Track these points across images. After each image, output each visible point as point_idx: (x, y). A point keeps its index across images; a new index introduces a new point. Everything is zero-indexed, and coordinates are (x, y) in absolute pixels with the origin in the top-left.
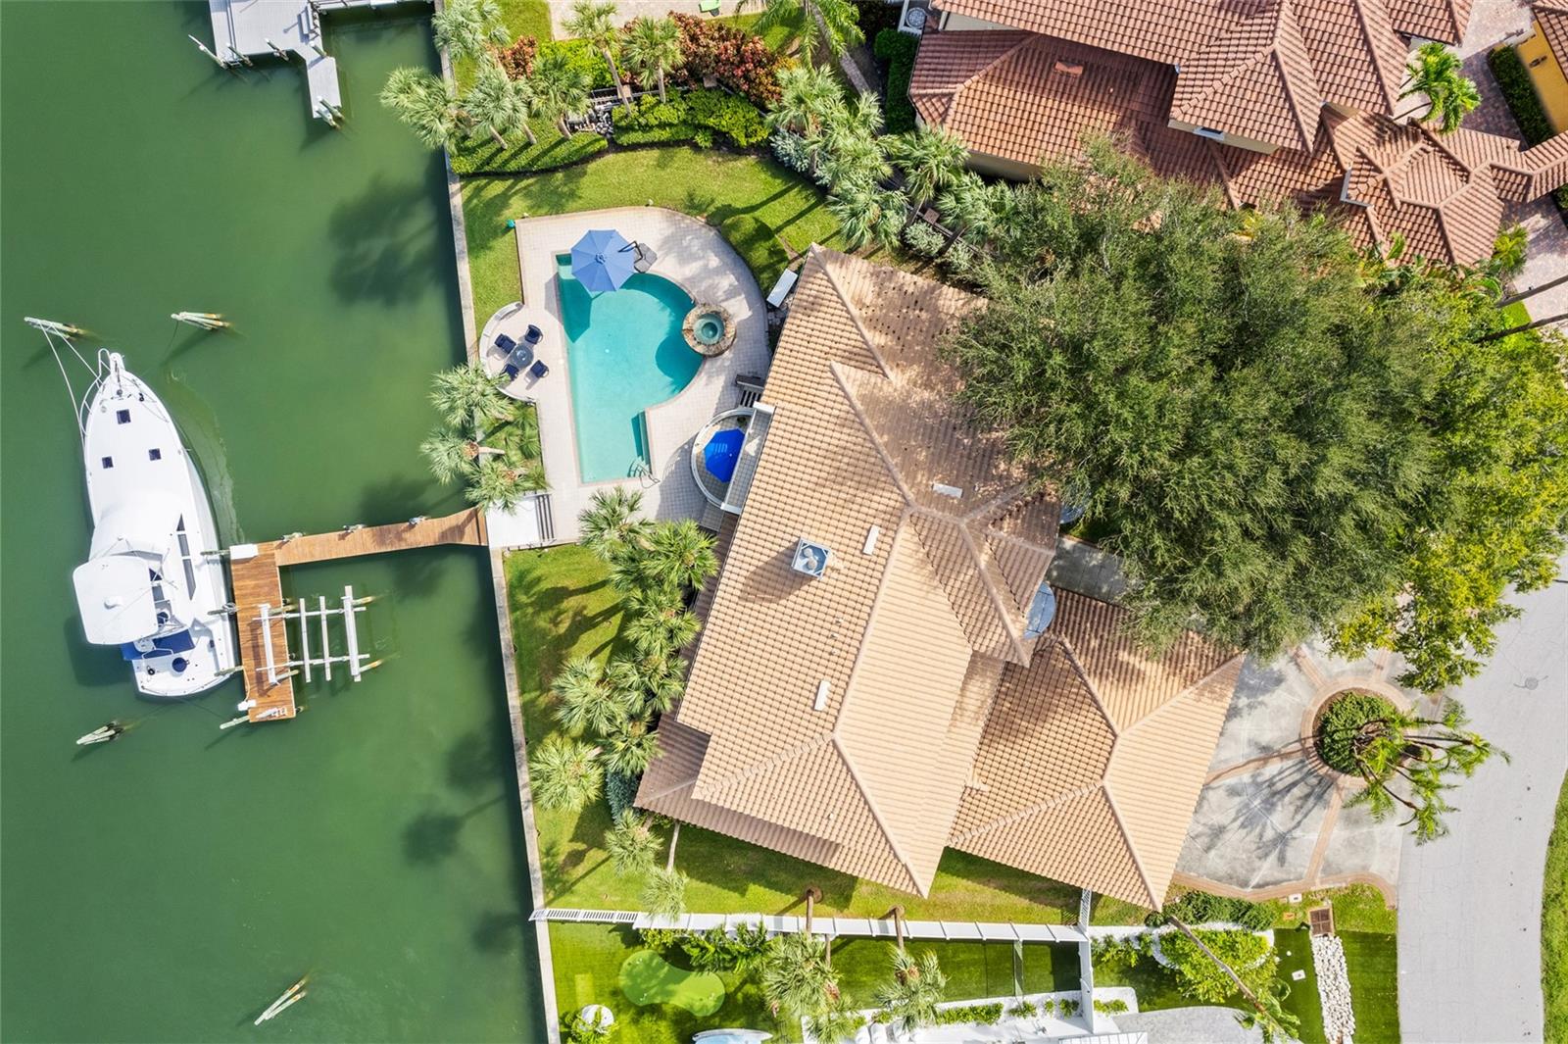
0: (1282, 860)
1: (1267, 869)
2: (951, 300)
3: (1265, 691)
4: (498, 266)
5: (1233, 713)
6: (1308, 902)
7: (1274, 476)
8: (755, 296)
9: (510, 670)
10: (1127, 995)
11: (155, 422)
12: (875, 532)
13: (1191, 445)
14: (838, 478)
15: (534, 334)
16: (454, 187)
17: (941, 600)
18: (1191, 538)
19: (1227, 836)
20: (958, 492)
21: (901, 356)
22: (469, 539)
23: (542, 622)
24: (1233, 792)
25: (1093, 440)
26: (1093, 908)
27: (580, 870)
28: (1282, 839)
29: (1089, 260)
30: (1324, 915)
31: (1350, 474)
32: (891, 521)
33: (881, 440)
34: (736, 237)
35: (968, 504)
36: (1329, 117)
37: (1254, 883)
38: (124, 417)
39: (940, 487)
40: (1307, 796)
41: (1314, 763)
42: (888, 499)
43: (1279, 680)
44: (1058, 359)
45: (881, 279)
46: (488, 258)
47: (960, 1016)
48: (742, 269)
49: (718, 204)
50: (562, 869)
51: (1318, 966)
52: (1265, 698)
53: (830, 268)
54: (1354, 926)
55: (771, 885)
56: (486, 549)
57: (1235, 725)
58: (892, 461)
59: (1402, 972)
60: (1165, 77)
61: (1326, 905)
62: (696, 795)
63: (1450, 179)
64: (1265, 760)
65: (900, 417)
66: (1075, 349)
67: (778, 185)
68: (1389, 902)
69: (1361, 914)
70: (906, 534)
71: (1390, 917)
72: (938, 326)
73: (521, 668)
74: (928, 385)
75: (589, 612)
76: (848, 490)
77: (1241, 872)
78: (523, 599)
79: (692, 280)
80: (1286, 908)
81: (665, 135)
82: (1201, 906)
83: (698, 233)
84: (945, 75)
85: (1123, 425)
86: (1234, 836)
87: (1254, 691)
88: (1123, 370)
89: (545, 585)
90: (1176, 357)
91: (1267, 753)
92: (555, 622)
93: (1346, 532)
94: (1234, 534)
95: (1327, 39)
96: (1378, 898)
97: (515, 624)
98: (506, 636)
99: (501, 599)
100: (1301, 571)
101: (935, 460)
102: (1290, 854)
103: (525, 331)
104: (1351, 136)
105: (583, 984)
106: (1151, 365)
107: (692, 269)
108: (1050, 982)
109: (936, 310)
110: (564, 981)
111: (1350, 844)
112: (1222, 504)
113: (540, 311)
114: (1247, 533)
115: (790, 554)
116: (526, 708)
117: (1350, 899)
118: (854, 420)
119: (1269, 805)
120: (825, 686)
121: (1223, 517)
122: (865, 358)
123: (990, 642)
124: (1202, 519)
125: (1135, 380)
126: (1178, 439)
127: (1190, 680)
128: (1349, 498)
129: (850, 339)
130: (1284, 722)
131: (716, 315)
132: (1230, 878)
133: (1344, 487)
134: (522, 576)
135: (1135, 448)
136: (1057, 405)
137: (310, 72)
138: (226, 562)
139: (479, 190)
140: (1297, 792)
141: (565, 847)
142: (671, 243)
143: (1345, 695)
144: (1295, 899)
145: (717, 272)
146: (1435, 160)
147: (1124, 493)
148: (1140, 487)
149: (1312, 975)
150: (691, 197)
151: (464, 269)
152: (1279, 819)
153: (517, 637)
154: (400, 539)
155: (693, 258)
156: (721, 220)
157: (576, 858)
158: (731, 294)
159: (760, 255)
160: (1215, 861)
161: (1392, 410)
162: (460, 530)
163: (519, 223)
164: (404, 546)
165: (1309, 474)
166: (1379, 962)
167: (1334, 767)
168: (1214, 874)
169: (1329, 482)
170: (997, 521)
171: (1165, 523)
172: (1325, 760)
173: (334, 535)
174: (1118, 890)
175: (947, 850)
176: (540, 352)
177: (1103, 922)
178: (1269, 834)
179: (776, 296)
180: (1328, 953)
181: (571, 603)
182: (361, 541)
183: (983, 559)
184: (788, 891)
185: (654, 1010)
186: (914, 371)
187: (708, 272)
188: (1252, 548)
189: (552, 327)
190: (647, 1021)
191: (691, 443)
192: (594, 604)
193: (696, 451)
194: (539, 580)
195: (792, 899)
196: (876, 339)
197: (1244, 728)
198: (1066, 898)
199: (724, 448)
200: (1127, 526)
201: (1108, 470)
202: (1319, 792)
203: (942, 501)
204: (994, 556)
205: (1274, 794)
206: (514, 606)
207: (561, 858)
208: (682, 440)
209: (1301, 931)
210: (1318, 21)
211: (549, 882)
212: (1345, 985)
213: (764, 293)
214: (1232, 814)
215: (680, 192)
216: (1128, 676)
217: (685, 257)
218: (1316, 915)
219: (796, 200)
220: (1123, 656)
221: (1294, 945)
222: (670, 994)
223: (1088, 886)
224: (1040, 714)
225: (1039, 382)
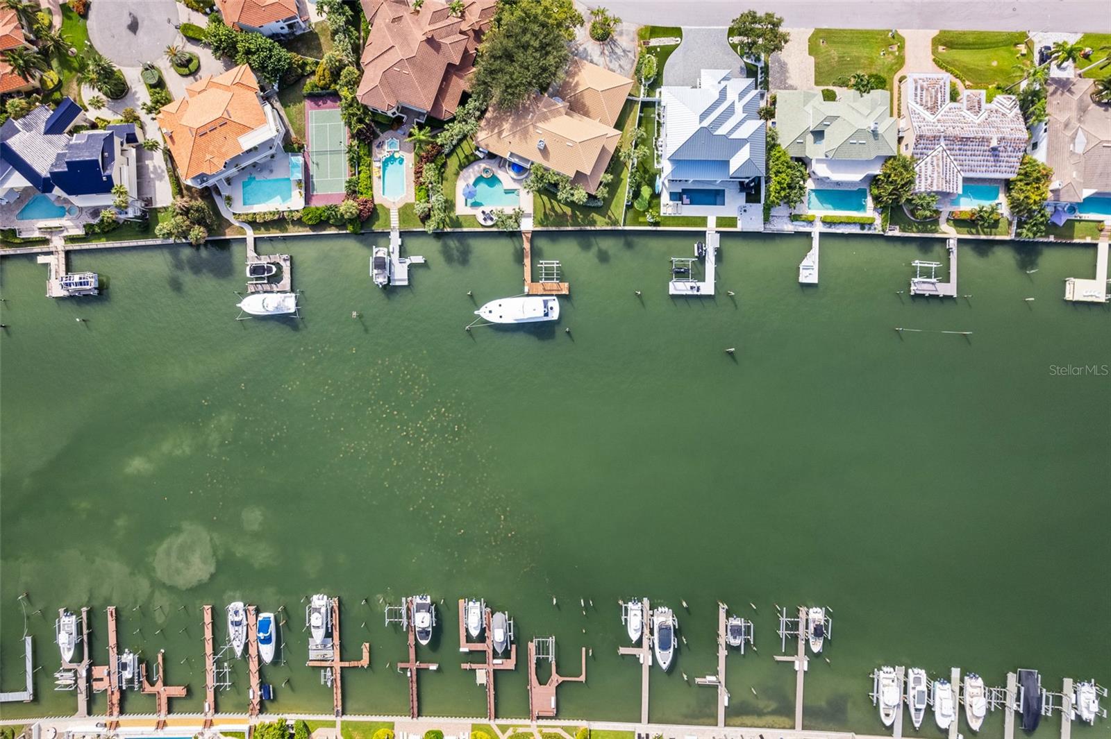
0: (629, 52)
1: (631, 55)
2: (488, 115)
3: (587, 52)
4: (465, 221)
5: (591, 62)
6: (640, 46)
7: (534, 54)
8: (479, 161)
9: (562, 229)
10: (658, 90)
11: (493, 305)
12: (537, 131)
13: (527, 69)
14: (526, 138)
15: (483, 212)
16: (445, 230)
17: (553, 120)
18: (544, 69)
19: (621, 64)
20: (531, 114)
21: (501, 126)
22: (529, 235)
23: (551, 219)
24: (611, 62)
25: (524, 85)
26: (633, 96)
27: (613, 217)
28: (624, 51)
29: (489, 83)
30: (644, 42)
31: (536, 40)
32: (536, 127)
33: (519, 128)
34: (467, 164)
35: (534, 112)
36: (462, 33)
37: (633, 58)
38: (490, 312)
39: (530, 117)
40: (614, 44)
41: (606, 42)
42: (531, 127)
43: (585, 49)
44: (509, 90)
45: (482, 129)
46: (464, 224)
47: (658, 130)
48: (474, 163)
49: (457, 168)
50: (612, 222)
51: (657, 44)
52: (589, 52)
53: (479, 140)
54: (648, 35)
55: (622, 172)
56: (533, 231)
57: (595, 61)
58: (523, 126)
59: (660, 25)
60: (450, 66)
61: (642, 41)
62: (589, 174)
63: (475, 5)
64: (604, 54)
65: (514, 125)
66: (507, 87)
67: (455, 154)
68: (643, 27)
69: (645, 34)
70: (538, 125)
71: (646, 27)
72: (495, 118)
73: (561, 226)
74: (508, 120)
75: (550, 207)
76: (528, 136)
77: (631, 61)
78: (545, 223)
79: (475, 175)
80: (641, 52)
81: (440, 178)
82: (638, 71)
83: (463, 173)
84: (441, 111)
85: (522, 80)
86: (622, 63)
87: (587, 55)
88: (512, 79)
89: (543, 218)
90: (511, 69)
91: (602, 53)
92: (552, 216)
93: (547, 41)
94: (544, 62)
95: (447, 33)
96: (642, 29)
97: (551, 226)
98: (554, 229)
99: (545, 229)
100: (553, 48)
101: (524, 118)
102: (628, 50)
103: (482, 214)
104: (465, 27)
105: (641, 219)
106: (512, 74)
107: (472, 175)
108: (652, 109)
109: (491, 118)
110: (641, 224)
111: (627, 35)
112: (539, 63)
113: (478, 212)
114: (545, 59)
115: (540, 149)
116: (572, 226)
117: (641, 36)
118: (514, 134)
119: (616, 53)
120: (568, 144)
121: (541, 64)
122: (500, 133)
123: (563, 111)
124: (541, 68)
125: (514, 77)
126: (526, 71)
127: (580, 70)
128: (540, 40)
129: (495, 136)
130: (596, 48)
131: (484, 170)
132: (632, 64)
133: (538, 42)
134: (540, 223)
135: (527, 78)
136: (517, 91)
137: (414, 262)
138: (528, 295)
139: (447, 224)
140: (613, 46)
141: (607, 220)
142: (465, 180)
143: (590, 34)
144: (639, 49)
145: (474, 170)
146: (470, 8)
147: (535, 81)
148: (534, 78)
149: (659, 46)
150: (455, 174)
151: (465, 230)
152: (619, 51)
153: (555, 226)
154: (527, 252)
155: (470, 175)
156: (462, 167)
157: (610, 218)
158: (480, 167)
159: (472, 158)
160: (627, 67)
161: (525, 31)
162: (527, 238)
163: (457, 214)
164: (529, 252)
165: (535, 48)
166: (657, 30)
167: (608, 37)
168: (630, 68)
169: (537, 44)
170: (538, 107)
171: (541, 74)
172: (606, 39)
173: (525, 268)
174: (628, 89)
175: (614, 128)
176: (487, 211)
177: (640, 95)
178: (622, 54)
179: (481, 156)
180: (654, 42)
181: (547, 211)
182: (527, 261)
183: (545, 110)
184: (623, 168)
185: (650, 203)
186: (504, 123)
187: (473, 172)
188: (548, 58)
189: (481, 209)
190: (652, 205)
191: (513, 179)
192: (548, 206)
193: (515, 177)
194: (541, 219)
195: (625, 168)
196: (496, 131)
197: (596, 59)
198: (629, 104)
199: (516, 168)
200: (541, 81)
201: (530, 84)
202: (614, 42)
203: (532, 117)
204: (545, 108)
205: (613, 52)
206: (547, 226)
207: (609, 221)
208: (512, 181)
209: (648, 48)
210: (443, 34)
211: (615, 225)
212: (663, 39)
213: (480, 159)
214: (616, 63)
215: (454, 177)
216: (577, 84)
217: (470, 177)
218: (644, 44)
219: (459, 151)
220: (573, 85)
221: (650, 50)
222: (646, 199)
223: (626, 96)
224: (584, 105)
225: (512, 94)
